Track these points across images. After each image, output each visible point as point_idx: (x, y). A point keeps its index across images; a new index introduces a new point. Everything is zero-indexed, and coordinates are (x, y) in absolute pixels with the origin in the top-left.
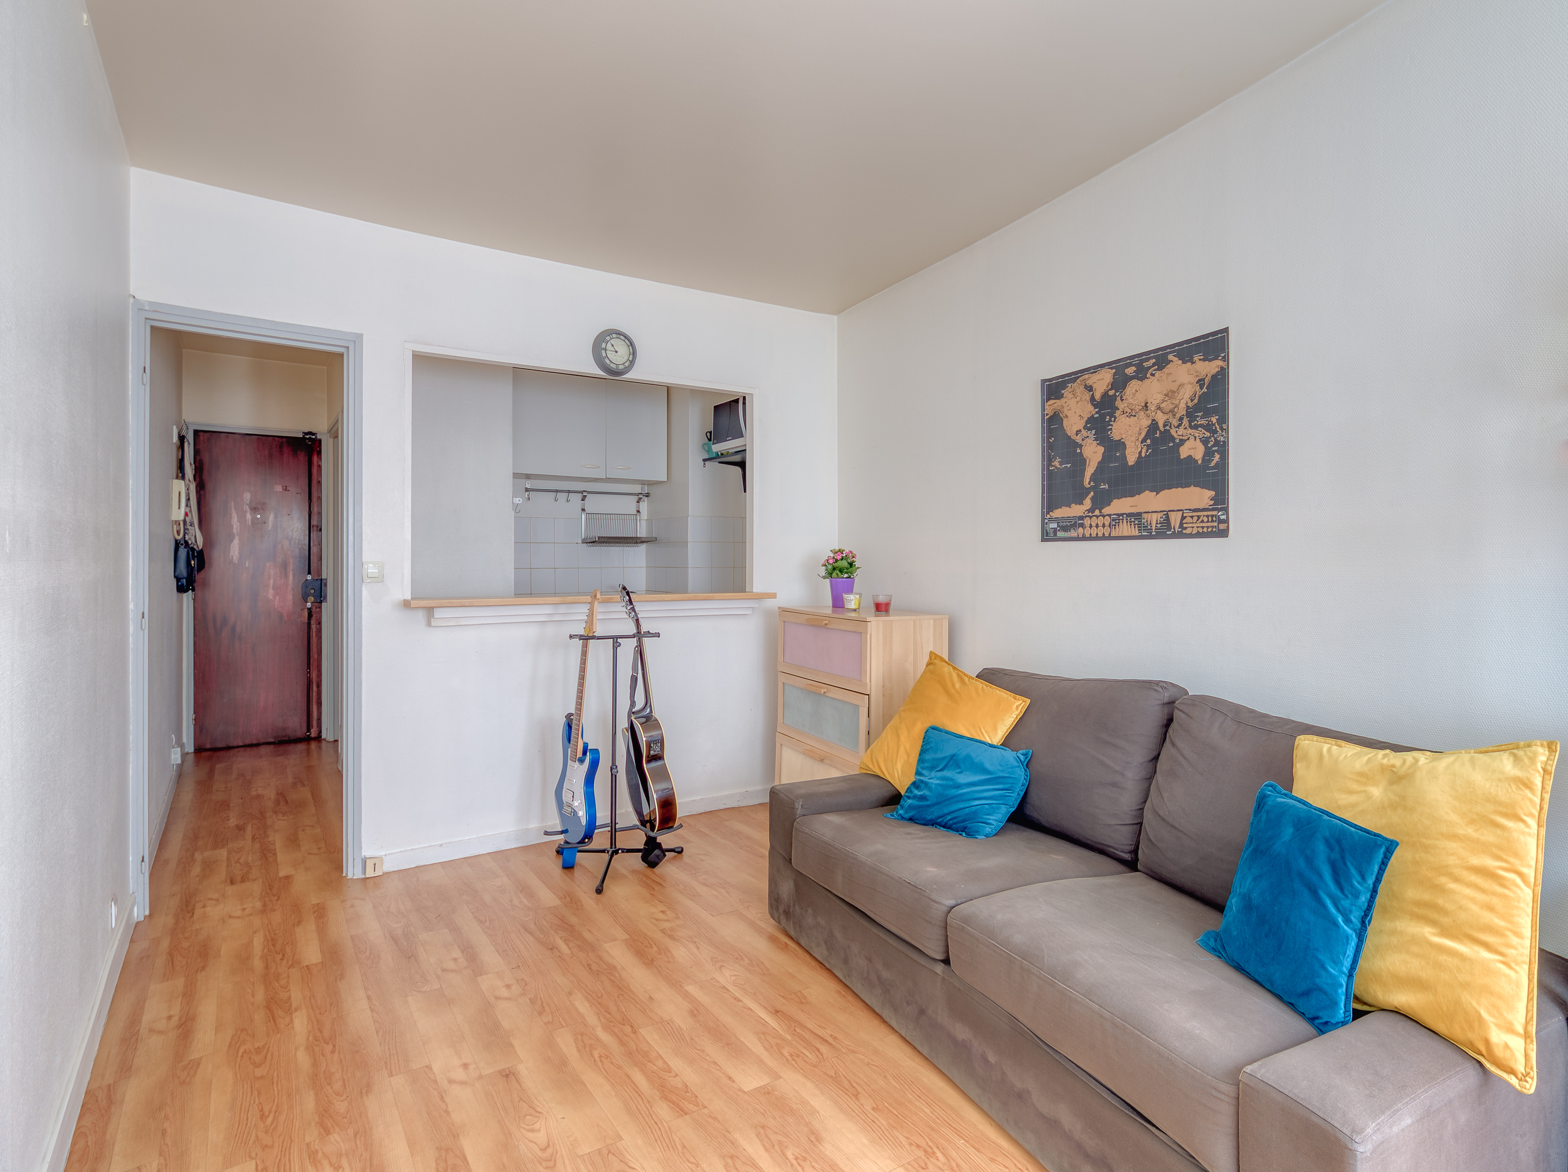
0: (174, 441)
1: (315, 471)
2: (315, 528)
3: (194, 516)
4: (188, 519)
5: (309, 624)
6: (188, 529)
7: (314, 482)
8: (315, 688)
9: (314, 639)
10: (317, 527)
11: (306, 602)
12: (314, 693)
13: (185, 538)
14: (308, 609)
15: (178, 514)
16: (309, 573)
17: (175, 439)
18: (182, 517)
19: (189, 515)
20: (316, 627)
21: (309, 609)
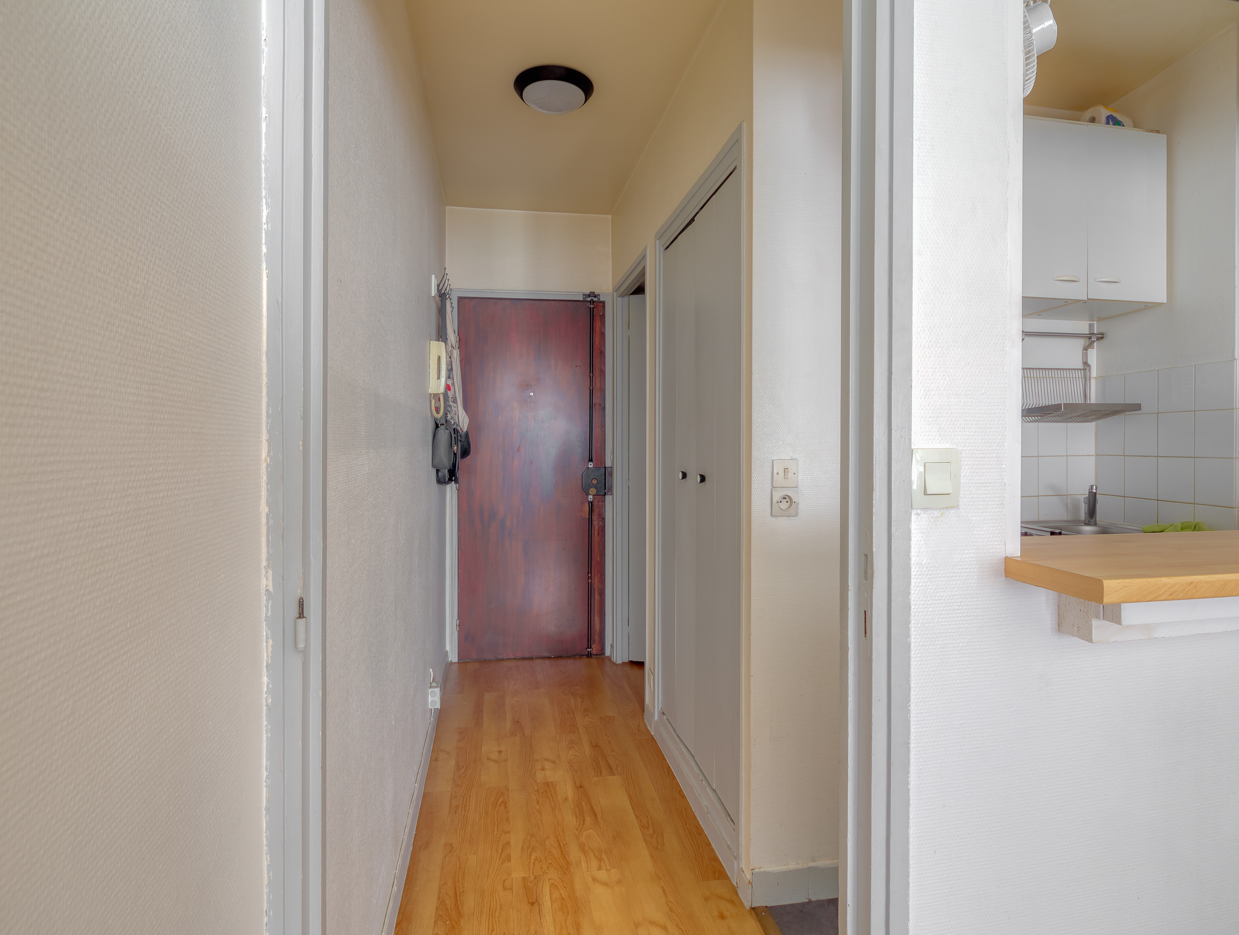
0: (433, 295)
1: (597, 340)
2: (597, 407)
3: (457, 390)
4: (450, 394)
5: (590, 520)
6: (450, 406)
7: (596, 353)
8: (597, 596)
9: (596, 538)
10: (600, 405)
11: (588, 494)
12: (596, 602)
13: (446, 417)
14: (589, 502)
15: (437, 385)
16: (591, 460)
17: (434, 292)
18: (442, 389)
19: (452, 388)
20: (598, 524)
21: (591, 504)
